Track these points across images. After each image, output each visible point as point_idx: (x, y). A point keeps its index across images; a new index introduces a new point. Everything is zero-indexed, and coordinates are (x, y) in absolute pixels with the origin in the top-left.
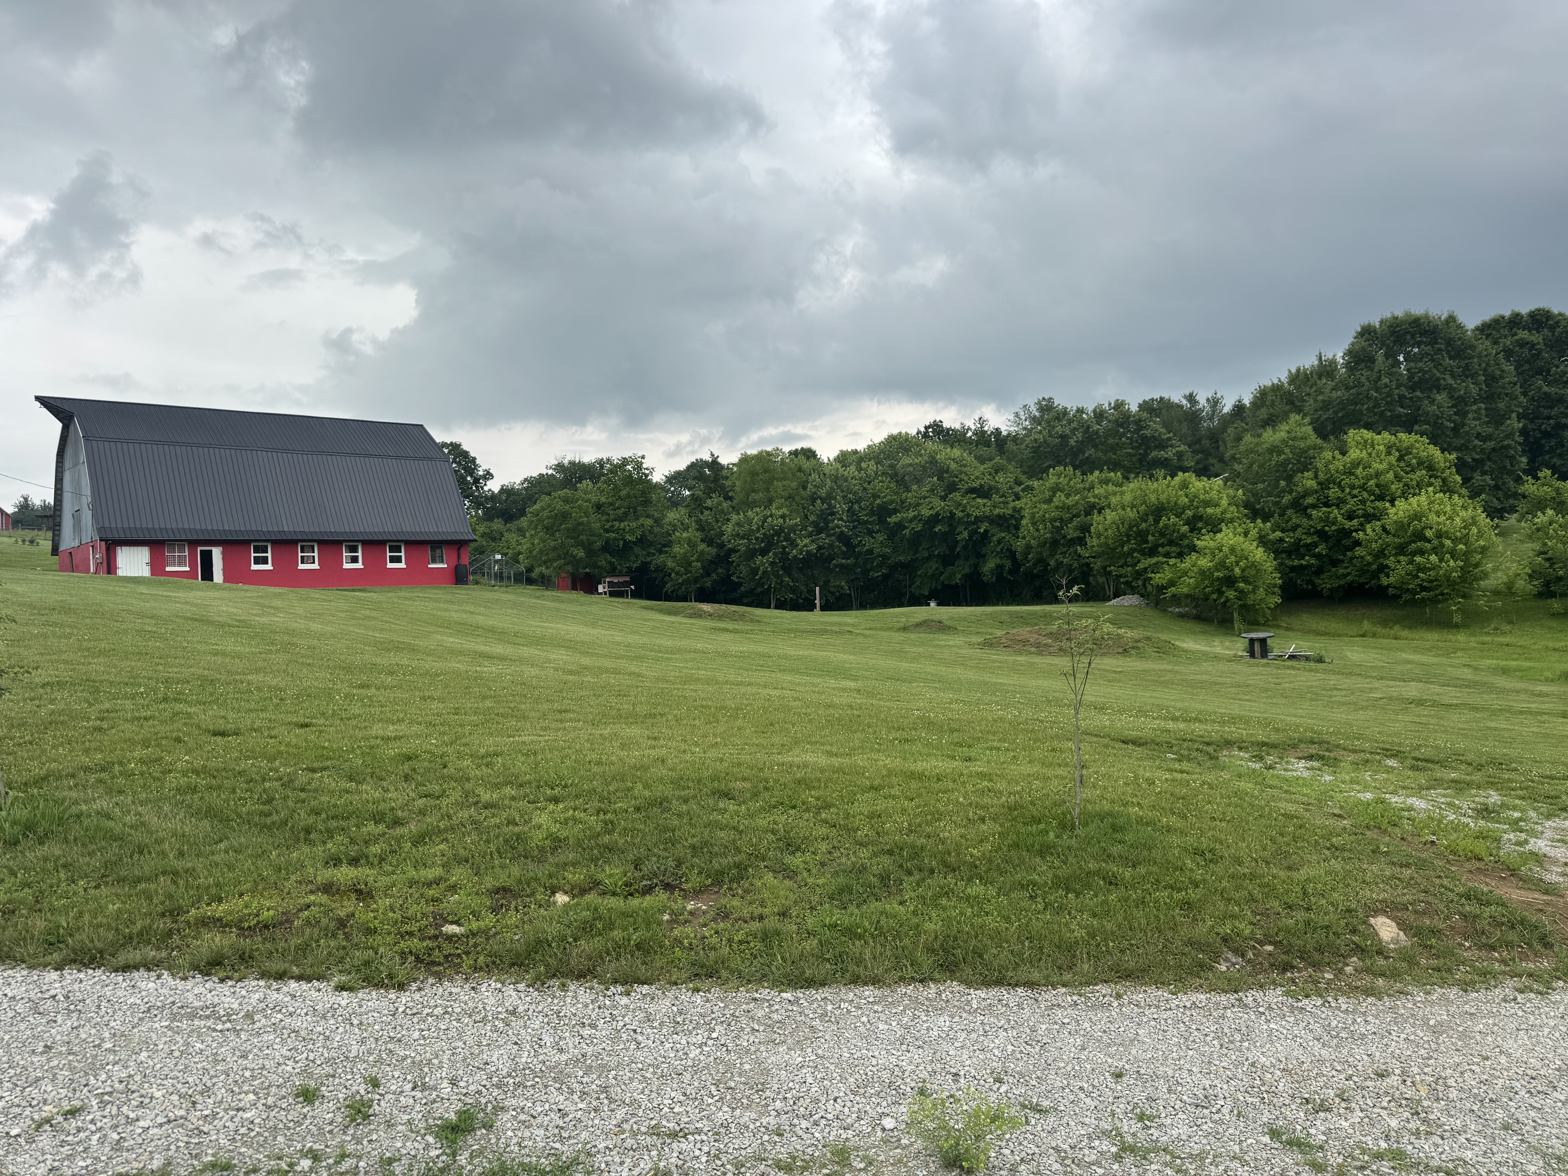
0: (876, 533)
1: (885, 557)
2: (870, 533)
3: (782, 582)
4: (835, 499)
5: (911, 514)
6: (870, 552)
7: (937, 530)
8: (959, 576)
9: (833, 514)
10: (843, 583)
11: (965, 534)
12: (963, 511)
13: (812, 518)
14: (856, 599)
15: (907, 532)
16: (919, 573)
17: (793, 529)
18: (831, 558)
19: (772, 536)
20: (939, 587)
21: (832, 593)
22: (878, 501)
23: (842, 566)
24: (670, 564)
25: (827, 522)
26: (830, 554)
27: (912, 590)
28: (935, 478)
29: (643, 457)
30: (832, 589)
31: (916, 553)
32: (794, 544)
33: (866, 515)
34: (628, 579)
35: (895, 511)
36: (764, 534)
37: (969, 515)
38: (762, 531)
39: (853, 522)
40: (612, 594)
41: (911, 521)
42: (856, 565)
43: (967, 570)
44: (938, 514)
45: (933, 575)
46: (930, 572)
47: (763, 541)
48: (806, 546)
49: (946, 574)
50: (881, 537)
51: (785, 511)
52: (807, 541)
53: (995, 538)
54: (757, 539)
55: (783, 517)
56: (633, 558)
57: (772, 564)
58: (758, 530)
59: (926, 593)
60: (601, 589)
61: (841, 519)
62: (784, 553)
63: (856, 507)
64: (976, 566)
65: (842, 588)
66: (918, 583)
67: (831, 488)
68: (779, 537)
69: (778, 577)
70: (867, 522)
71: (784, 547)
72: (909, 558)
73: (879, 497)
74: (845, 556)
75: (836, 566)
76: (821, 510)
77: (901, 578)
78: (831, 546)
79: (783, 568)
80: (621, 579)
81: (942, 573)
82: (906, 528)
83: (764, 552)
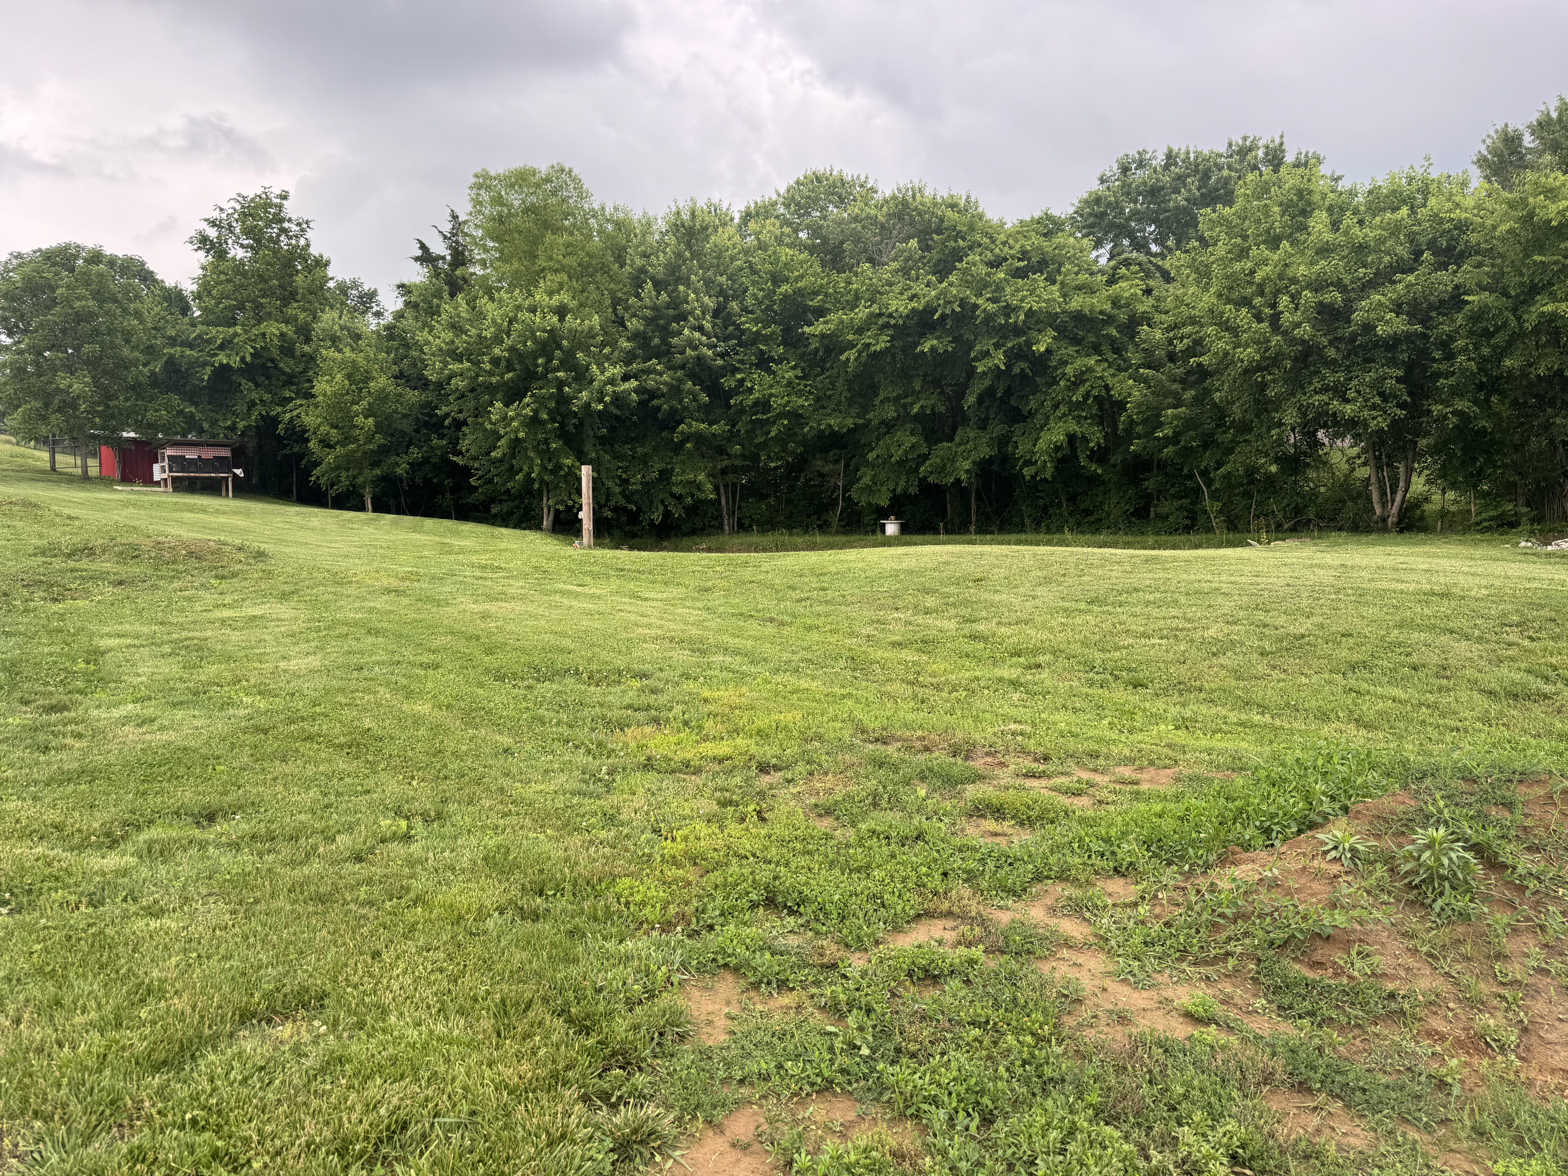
0: (779, 362)
1: (796, 416)
2: (764, 363)
3: (559, 467)
4: (688, 284)
5: (862, 313)
6: (763, 405)
7: (926, 347)
8: (967, 465)
9: (682, 317)
10: (701, 477)
11: (999, 359)
12: (994, 300)
13: (633, 324)
14: (731, 514)
15: (851, 355)
16: (871, 456)
17: (581, 341)
18: (674, 419)
19: (535, 355)
20: (913, 490)
21: (679, 498)
22: (784, 288)
23: (699, 438)
24: (310, 419)
25: (666, 333)
26: (673, 411)
27: (854, 494)
28: (913, 243)
29: (284, 197)
30: (676, 490)
31: (866, 409)
32: (582, 376)
33: (756, 321)
34: (225, 453)
35: (820, 312)
36: (512, 349)
37: (1009, 310)
38: (508, 342)
39: (726, 339)
40: (182, 486)
41: (860, 331)
42: (732, 436)
43: (985, 451)
44: (929, 310)
45: (900, 463)
46: (897, 454)
47: (510, 367)
48: (612, 381)
49: (934, 460)
50: (787, 372)
51: (564, 297)
52: (617, 371)
53: (1069, 370)
54: (495, 361)
55: (561, 312)
56: (241, 408)
57: (534, 422)
58: (497, 340)
59: (884, 502)
60: (157, 476)
61: (701, 329)
62: (563, 400)
63: (734, 305)
64: (1004, 441)
65: (699, 487)
66: (866, 480)
67: (679, 255)
68: (550, 359)
69: (547, 454)
70: (757, 338)
71: (561, 384)
72: (850, 422)
73: (786, 280)
74: (708, 414)
75: (687, 438)
76: (655, 308)
77: (826, 469)
78: (676, 390)
79: (563, 434)
80: (209, 454)
81: (925, 458)
82: (851, 345)
83: (513, 394)
